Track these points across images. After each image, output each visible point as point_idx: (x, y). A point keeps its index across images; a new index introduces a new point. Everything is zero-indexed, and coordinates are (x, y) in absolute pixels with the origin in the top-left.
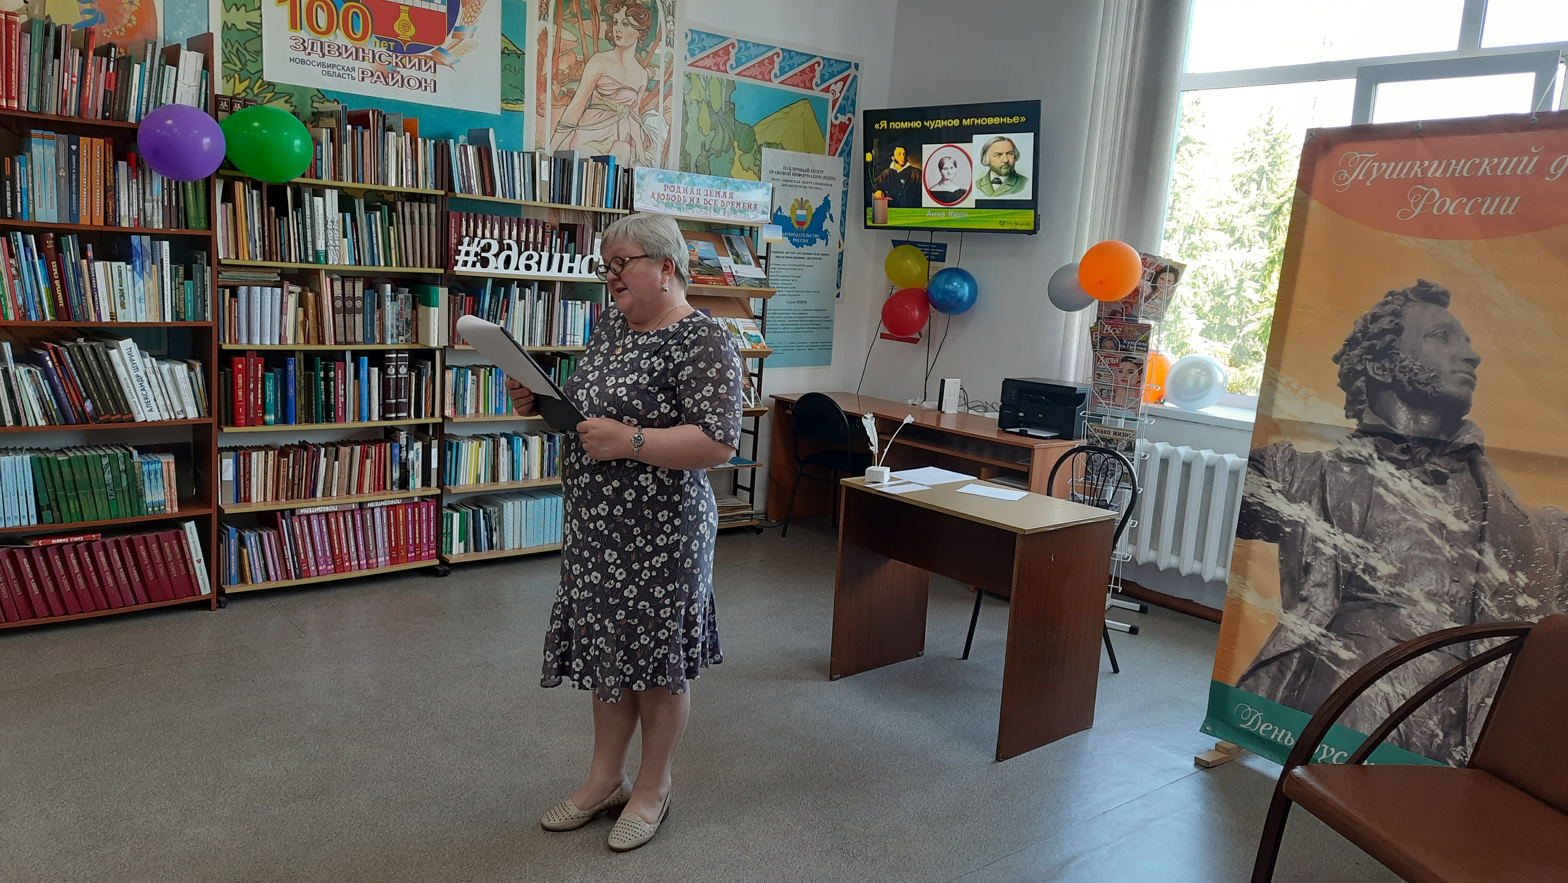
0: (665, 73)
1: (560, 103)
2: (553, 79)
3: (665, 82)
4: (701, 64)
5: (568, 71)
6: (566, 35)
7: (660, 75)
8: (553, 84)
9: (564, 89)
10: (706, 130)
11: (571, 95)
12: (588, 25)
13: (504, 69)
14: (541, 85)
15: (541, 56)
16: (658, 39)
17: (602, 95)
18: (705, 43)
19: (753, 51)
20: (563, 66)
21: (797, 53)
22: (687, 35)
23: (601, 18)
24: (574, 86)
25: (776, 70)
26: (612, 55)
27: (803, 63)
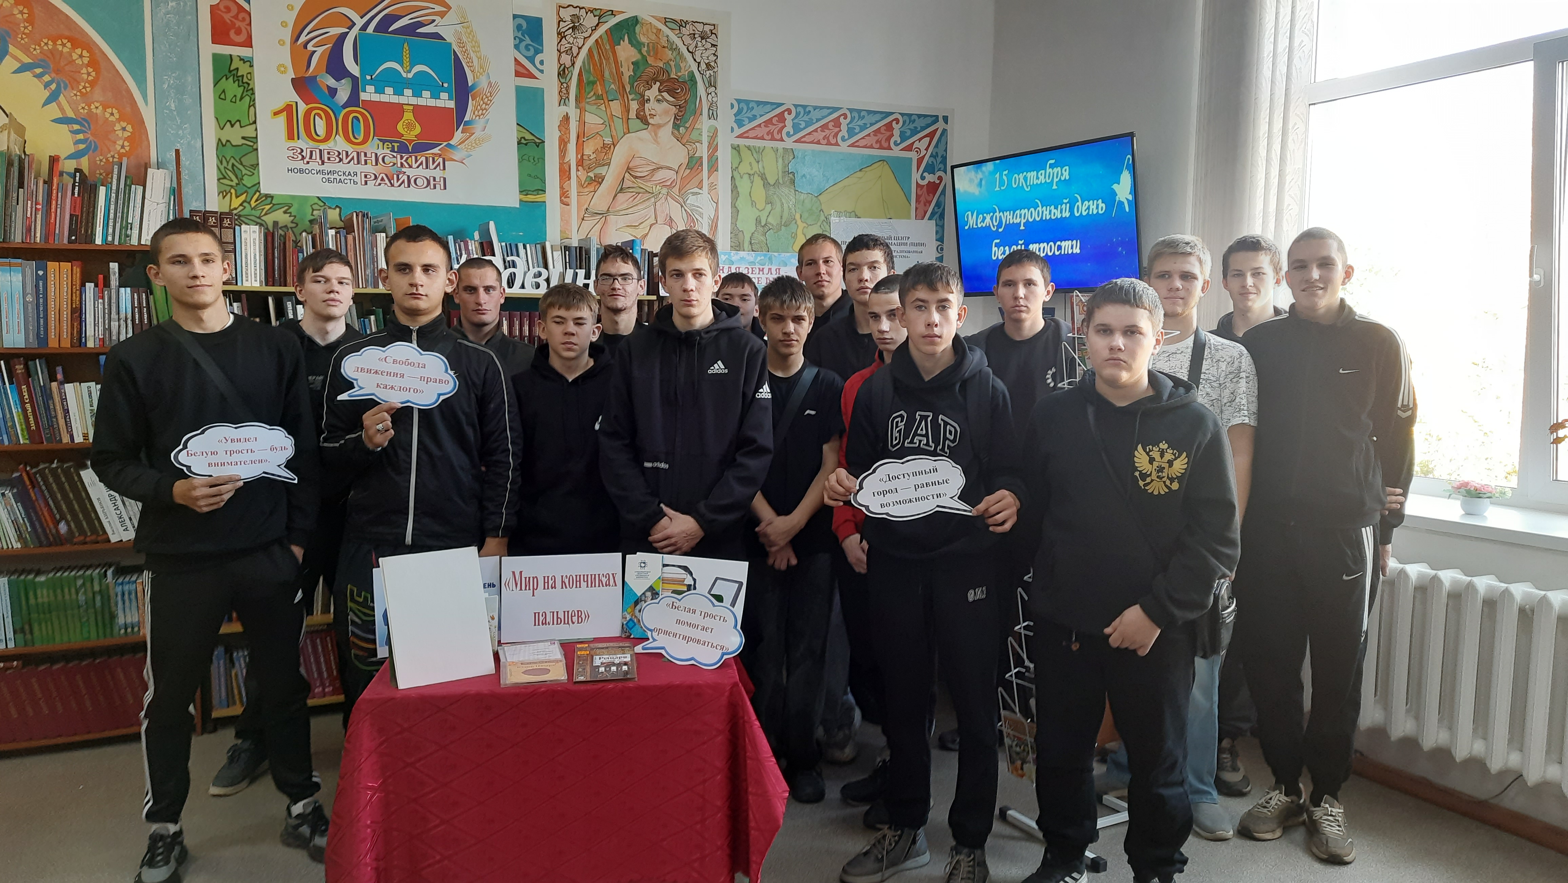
0: (709, 148)
1: (586, 190)
2: (578, 166)
3: (710, 157)
4: (751, 134)
5: (594, 155)
6: (591, 119)
7: (703, 151)
8: (578, 170)
9: (591, 174)
10: (761, 204)
11: (598, 180)
12: (616, 107)
13: (521, 160)
14: (564, 173)
16: (698, 112)
17: (636, 177)
18: (754, 112)
19: (815, 115)
20: (589, 150)
21: (869, 112)
22: (732, 106)
23: (630, 97)
24: (602, 171)
25: (844, 132)
26: (644, 134)
27: (877, 122)
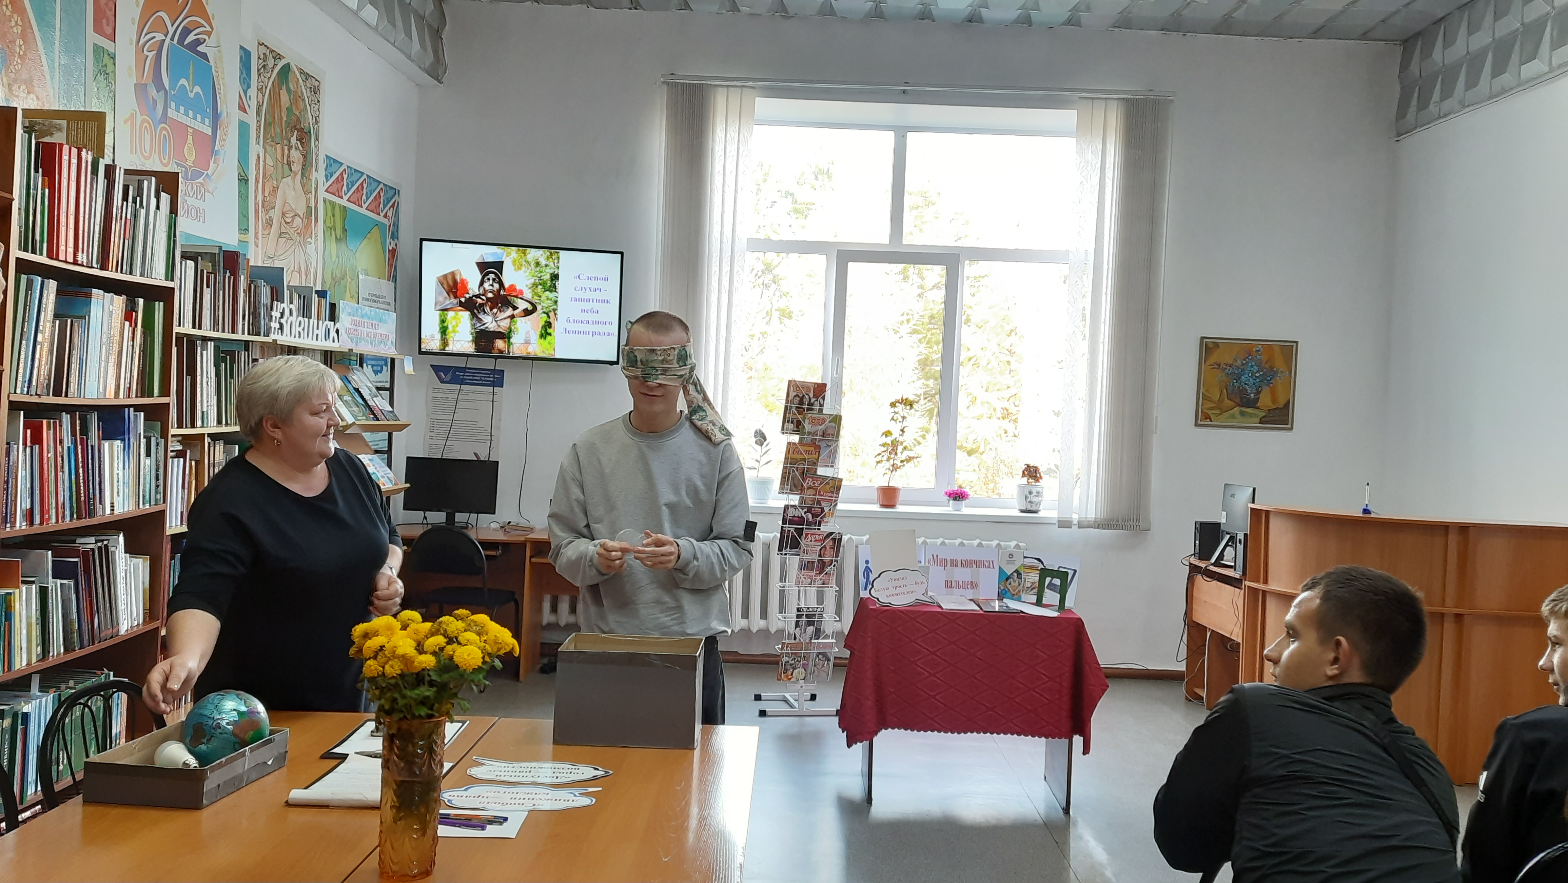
2: (262, 207)
4: (330, 189)
6: (269, 160)
8: (262, 212)
10: (334, 257)
11: (271, 223)
13: (239, 197)
14: (257, 216)
15: (257, 181)
17: (287, 223)
18: (332, 169)
19: (355, 177)
21: (373, 179)
22: (324, 161)
24: (272, 214)
25: (364, 196)
26: (290, 181)
27: (376, 189)
